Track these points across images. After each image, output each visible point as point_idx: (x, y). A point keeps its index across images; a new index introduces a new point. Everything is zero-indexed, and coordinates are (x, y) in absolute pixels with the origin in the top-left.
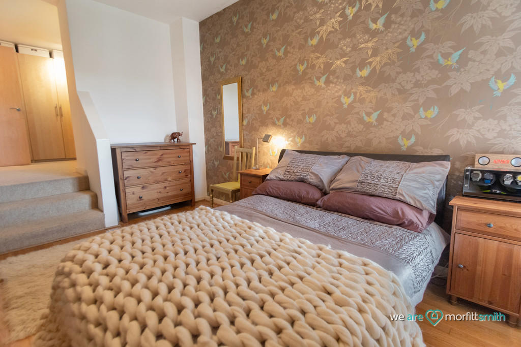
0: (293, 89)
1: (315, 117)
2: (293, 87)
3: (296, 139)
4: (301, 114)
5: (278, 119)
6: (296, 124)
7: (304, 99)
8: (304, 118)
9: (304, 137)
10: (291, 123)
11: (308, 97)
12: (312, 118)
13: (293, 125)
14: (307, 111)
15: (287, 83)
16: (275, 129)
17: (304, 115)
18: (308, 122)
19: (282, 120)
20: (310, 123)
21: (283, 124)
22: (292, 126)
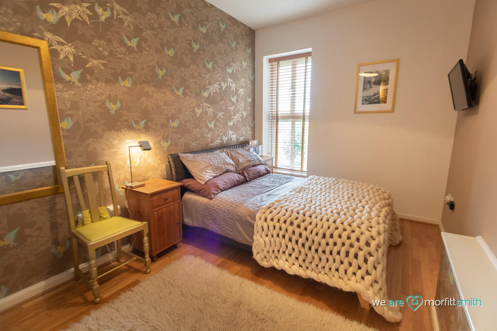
0: (154, 92)
1: (178, 123)
2: (153, 89)
3: (162, 143)
4: (165, 119)
5: (137, 123)
6: (160, 128)
7: (166, 103)
8: (168, 122)
9: (169, 141)
10: (154, 127)
11: (169, 102)
12: (175, 123)
13: (156, 129)
14: (170, 116)
15: (143, 82)
16: (133, 133)
17: (168, 120)
18: (172, 126)
19: (142, 123)
20: (174, 127)
21: (144, 128)
22: (155, 131)
